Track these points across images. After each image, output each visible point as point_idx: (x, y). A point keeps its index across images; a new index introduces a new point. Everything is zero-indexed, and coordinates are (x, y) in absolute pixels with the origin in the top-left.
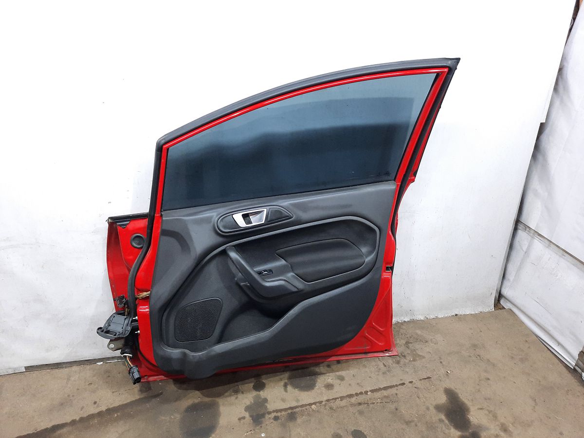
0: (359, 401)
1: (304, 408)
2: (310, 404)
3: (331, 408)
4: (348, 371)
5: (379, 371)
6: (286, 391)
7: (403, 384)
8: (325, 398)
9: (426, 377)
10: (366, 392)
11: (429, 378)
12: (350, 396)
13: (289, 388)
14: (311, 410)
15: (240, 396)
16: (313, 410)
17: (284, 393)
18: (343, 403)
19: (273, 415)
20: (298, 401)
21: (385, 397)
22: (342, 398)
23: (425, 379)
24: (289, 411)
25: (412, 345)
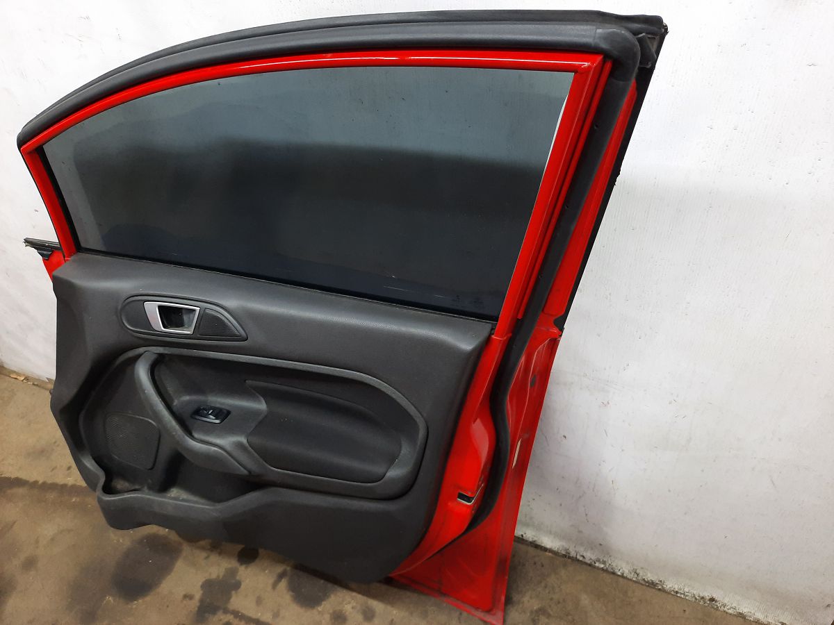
6: (274, 586)
13: (283, 584)
15: (214, 558)
17: (269, 588)
25: (547, 620)
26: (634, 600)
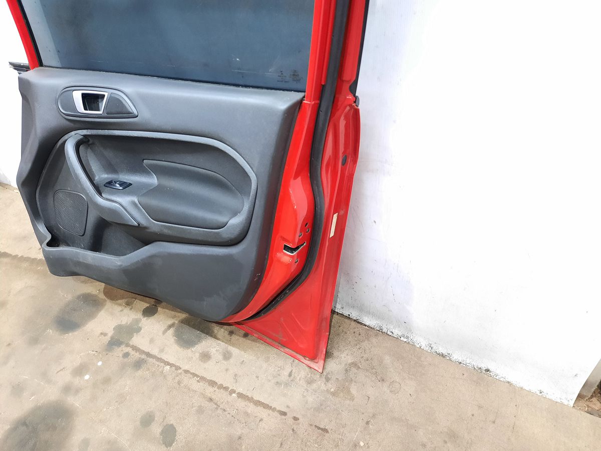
0: (213, 397)
1: (158, 363)
2: (168, 364)
3: (179, 383)
4: (243, 352)
5: (274, 377)
6: (164, 332)
7: (284, 414)
8: (186, 367)
9: (322, 427)
10: (233, 391)
11: (325, 430)
12: (212, 383)
13: (171, 331)
14: (160, 370)
15: (127, 311)
16: (162, 372)
17: (161, 333)
18: (194, 384)
19: (129, 350)
20: (162, 351)
22: (203, 379)
23: (319, 428)
24: (143, 356)
25: (356, 371)
26: (425, 363)
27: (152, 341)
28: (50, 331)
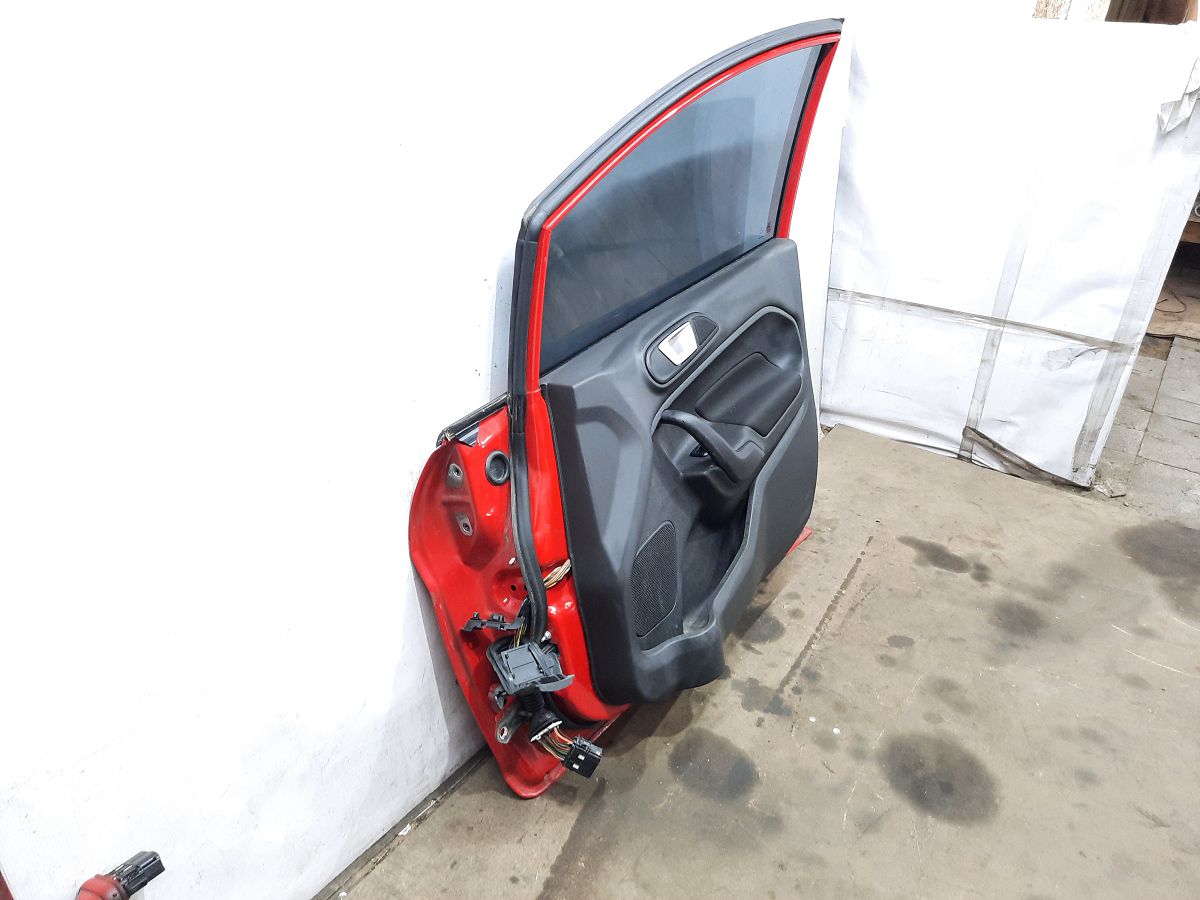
0: (848, 607)
1: (808, 657)
2: (808, 647)
3: (834, 635)
5: (819, 563)
7: (859, 560)
8: (812, 630)
9: (868, 539)
10: (840, 593)
11: (871, 538)
12: (831, 608)
13: (757, 647)
14: (817, 653)
15: (715, 700)
16: (820, 651)
17: (760, 656)
18: (836, 620)
19: (788, 689)
20: (788, 654)
21: (864, 584)
22: (827, 616)
24: (798, 671)
27: (773, 665)
28: (751, 803)
